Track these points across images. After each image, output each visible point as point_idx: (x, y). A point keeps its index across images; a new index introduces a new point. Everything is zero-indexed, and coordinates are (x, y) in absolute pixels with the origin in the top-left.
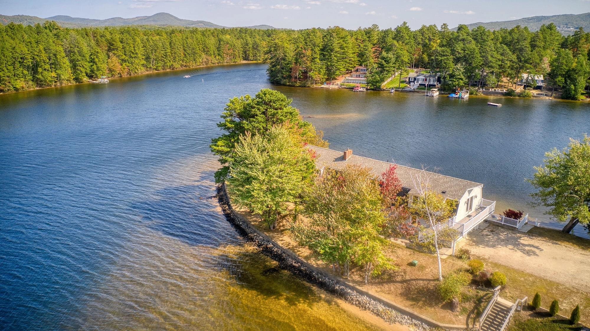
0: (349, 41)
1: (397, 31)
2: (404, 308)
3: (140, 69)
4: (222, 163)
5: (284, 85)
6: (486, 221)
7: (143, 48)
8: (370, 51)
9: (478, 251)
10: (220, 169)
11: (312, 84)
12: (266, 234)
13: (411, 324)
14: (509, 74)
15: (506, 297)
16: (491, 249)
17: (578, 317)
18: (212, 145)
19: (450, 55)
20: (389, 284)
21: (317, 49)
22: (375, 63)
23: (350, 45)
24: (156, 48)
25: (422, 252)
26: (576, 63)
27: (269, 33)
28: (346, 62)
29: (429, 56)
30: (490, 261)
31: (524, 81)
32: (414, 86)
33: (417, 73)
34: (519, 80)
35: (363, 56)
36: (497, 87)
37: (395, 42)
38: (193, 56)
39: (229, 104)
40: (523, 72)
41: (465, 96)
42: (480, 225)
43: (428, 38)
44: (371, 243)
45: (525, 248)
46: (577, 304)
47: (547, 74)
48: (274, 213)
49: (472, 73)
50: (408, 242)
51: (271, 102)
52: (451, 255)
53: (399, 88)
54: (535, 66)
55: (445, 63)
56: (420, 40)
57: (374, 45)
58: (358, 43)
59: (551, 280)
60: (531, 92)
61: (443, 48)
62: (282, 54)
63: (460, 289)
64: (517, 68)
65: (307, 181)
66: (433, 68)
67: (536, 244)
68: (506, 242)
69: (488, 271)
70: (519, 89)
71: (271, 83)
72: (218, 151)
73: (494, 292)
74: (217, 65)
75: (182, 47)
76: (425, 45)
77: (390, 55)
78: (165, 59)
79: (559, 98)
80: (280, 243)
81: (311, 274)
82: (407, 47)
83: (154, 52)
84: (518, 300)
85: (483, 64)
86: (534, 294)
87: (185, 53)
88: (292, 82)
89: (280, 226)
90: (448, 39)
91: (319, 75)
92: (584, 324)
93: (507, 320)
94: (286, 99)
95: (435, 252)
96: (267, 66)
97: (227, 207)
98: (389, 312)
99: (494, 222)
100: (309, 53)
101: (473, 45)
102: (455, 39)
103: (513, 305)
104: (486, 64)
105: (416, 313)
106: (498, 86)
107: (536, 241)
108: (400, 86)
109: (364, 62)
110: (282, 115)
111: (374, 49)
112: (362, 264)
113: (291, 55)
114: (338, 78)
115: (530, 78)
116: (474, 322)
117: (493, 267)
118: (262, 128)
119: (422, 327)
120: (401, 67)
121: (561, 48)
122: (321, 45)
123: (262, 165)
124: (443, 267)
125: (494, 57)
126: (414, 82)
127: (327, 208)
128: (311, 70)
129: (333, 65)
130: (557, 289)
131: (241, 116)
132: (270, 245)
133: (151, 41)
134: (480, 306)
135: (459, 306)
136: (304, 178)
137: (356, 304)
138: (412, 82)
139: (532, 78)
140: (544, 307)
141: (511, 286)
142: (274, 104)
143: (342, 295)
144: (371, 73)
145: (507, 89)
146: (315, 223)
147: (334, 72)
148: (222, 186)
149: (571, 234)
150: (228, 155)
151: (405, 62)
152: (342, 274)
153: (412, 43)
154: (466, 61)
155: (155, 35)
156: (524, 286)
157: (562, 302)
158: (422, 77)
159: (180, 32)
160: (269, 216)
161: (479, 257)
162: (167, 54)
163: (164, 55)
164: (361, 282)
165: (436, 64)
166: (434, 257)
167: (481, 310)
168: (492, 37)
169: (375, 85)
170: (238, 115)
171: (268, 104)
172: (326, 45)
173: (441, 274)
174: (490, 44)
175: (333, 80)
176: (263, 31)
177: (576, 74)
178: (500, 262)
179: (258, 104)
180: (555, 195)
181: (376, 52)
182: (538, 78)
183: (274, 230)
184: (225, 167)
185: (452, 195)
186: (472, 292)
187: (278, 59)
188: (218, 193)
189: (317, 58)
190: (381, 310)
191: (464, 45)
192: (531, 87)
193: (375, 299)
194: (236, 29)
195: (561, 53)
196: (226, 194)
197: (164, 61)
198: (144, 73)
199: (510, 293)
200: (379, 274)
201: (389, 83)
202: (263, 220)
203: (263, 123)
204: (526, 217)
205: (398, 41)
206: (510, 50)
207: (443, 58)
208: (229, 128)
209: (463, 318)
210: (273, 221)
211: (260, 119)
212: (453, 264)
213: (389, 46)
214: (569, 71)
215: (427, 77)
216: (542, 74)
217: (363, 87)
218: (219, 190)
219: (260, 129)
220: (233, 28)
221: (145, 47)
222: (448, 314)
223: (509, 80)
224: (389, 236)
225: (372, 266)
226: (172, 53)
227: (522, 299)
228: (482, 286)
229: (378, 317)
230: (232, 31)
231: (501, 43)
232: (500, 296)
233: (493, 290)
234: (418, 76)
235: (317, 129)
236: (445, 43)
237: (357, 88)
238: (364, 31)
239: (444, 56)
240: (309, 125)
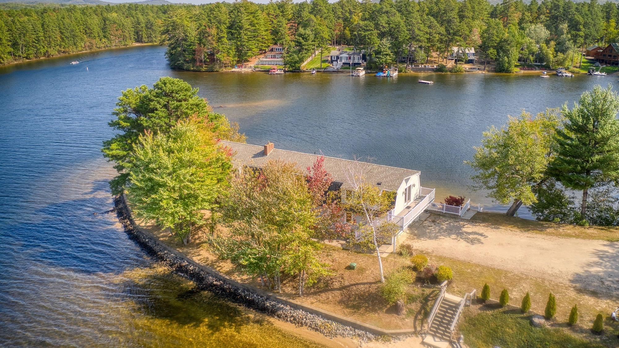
0: (260, 17)
1: (313, 4)
2: (345, 318)
3: (6, 58)
4: (119, 170)
5: (188, 70)
6: (426, 211)
7: (8, 33)
8: (285, 28)
9: (419, 245)
10: (117, 177)
11: (221, 67)
12: (178, 251)
13: (355, 335)
14: (438, 48)
15: (454, 292)
16: (434, 241)
17: (528, 305)
18: (105, 149)
19: (373, 29)
20: (326, 293)
21: (223, 27)
22: (291, 41)
23: (262, 22)
24: (25, 32)
25: (360, 253)
26: (508, 33)
27: (165, 10)
28: (258, 40)
29: (352, 31)
30: (434, 254)
31: (455, 55)
32: (338, 65)
33: (339, 50)
34: (449, 54)
35: (278, 33)
36: (426, 63)
37: (312, 17)
38: (72, 39)
39: (121, 97)
40: (453, 46)
41: (394, 74)
42: (420, 217)
43: (348, 11)
44: (303, 249)
45: (469, 236)
46: (527, 290)
47: (479, 46)
48: (186, 225)
49: (399, 48)
50: (344, 242)
51: (172, 92)
52: (392, 253)
53: (321, 68)
54: (465, 39)
55: (369, 38)
56: (340, 13)
57: (289, 20)
58: (270, 18)
59: (498, 268)
60: (463, 66)
61: (366, 22)
62: (182, 34)
63: (404, 289)
64: (446, 41)
65: (225, 183)
66: (357, 44)
67: (481, 231)
68: (449, 232)
69: (432, 266)
70: (450, 64)
71: (172, 68)
72: (113, 156)
73: (441, 288)
74: (103, 49)
75: (57, 29)
76: (346, 20)
77: (308, 31)
78: (37, 45)
79: (492, 71)
80: (196, 259)
81: (236, 292)
82: (326, 22)
83: (22, 36)
84: (467, 294)
85: (410, 38)
86: (482, 286)
87: (63, 36)
88: (197, 67)
89: (195, 239)
90: (371, 12)
91: (228, 57)
92: (535, 312)
93: (456, 318)
94: (191, 89)
95: (374, 250)
96: (166, 49)
97: (129, 223)
98: (328, 324)
99: (435, 211)
100: (214, 31)
101: (398, 18)
102: (378, 12)
103: (462, 300)
104: (413, 38)
105: (358, 322)
106: (428, 62)
107: (480, 228)
108: (322, 67)
109: (279, 40)
110: (187, 108)
111: (289, 25)
112: (294, 273)
113: (193, 34)
114: (250, 60)
115: (460, 51)
116: (422, 324)
117: (437, 261)
118: (163, 124)
119: (367, 337)
120: (321, 45)
121: (490, 17)
122: (227, 22)
123: (171, 169)
124: (384, 267)
125: (421, 30)
126: (337, 61)
127: (249, 213)
128: (218, 51)
129: (244, 45)
130: (506, 277)
131: (138, 111)
132: (185, 263)
133: (17, 23)
134: (427, 305)
135: (404, 308)
136: (219, 181)
137: (290, 321)
138: (334, 61)
139: (462, 51)
140: (493, 299)
141: (458, 280)
142: (177, 95)
143: (272, 312)
144: (288, 53)
145: (437, 65)
146: (236, 232)
147: (246, 53)
148: (120, 197)
149: (515, 217)
150: (125, 159)
151: (326, 38)
152: (273, 288)
153: (332, 17)
154: (391, 35)
155: (23, 15)
156: (471, 278)
157: (512, 291)
158: (345, 55)
159: (54, 10)
160: (182, 229)
161: (422, 251)
162: (40, 38)
163: (36, 40)
164: (295, 294)
165: (360, 40)
166: (374, 257)
167: (428, 309)
168: (418, 8)
169: (294, 66)
170: (134, 111)
171: (169, 95)
172: (234, 21)
173: (382, 275)
174: (415, 16)
175: (244, 62)
176: (157, 7)
177: (509, 44)
178: (445, 255)
179: (158, 95)
180: (496, 177)
181: (292, 28)
182: (469, 50)
183: (189, 244)
184: (122, 174)
185: (388, 186)
186: (417, 291)
187: (177, 40)
188: (116, 205)
189: (224, 37)
190: (320, 324)
191: (388, 17)
192: (462, 61)
193: (312, 312)
194: (124, 6)
195: (491, 23)
196: (126, 207)
197: (36, 47)
198: (12, 63)
199: (457, 287)
200: (314, 283)
201: (309, 63)
202: (174, 234)
203: (165, 118)
204: (467, 203)
205: (315, 16)
206: (438, 22)
207: (367, 33)
208: (123, 128)
209: (409, 321)
210: (186, 235)
211: (161, 114)
212: (396, 262)
213: (306, 21)
214: (501, 41)
215: (351, 55)
216: (473, 47)
217: (280, 69)
218: (117, 202)
219: (161, 126)
220: (120, 4)
221: (11, 30)
222: (394, 319)
223: (439, 55)
224: (323, 238)
225: (305, 275)
226: (45, 37)
227: (470, 293)
228: (427, 283)
229: (317, 332)
230: (119, 8)
231: (427, 15)
232: (447, 291)
233: (439, 287)
234: (341, 54)
235: (231, 120)
236: (367, 16)
237: (273, 70)
238: (277, 5)
239: (368, 30)
240: (220, 118)
